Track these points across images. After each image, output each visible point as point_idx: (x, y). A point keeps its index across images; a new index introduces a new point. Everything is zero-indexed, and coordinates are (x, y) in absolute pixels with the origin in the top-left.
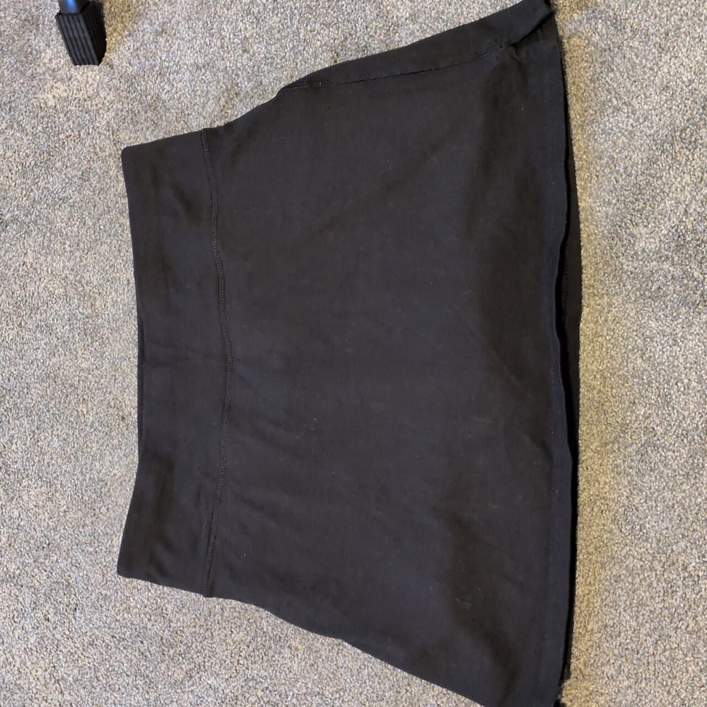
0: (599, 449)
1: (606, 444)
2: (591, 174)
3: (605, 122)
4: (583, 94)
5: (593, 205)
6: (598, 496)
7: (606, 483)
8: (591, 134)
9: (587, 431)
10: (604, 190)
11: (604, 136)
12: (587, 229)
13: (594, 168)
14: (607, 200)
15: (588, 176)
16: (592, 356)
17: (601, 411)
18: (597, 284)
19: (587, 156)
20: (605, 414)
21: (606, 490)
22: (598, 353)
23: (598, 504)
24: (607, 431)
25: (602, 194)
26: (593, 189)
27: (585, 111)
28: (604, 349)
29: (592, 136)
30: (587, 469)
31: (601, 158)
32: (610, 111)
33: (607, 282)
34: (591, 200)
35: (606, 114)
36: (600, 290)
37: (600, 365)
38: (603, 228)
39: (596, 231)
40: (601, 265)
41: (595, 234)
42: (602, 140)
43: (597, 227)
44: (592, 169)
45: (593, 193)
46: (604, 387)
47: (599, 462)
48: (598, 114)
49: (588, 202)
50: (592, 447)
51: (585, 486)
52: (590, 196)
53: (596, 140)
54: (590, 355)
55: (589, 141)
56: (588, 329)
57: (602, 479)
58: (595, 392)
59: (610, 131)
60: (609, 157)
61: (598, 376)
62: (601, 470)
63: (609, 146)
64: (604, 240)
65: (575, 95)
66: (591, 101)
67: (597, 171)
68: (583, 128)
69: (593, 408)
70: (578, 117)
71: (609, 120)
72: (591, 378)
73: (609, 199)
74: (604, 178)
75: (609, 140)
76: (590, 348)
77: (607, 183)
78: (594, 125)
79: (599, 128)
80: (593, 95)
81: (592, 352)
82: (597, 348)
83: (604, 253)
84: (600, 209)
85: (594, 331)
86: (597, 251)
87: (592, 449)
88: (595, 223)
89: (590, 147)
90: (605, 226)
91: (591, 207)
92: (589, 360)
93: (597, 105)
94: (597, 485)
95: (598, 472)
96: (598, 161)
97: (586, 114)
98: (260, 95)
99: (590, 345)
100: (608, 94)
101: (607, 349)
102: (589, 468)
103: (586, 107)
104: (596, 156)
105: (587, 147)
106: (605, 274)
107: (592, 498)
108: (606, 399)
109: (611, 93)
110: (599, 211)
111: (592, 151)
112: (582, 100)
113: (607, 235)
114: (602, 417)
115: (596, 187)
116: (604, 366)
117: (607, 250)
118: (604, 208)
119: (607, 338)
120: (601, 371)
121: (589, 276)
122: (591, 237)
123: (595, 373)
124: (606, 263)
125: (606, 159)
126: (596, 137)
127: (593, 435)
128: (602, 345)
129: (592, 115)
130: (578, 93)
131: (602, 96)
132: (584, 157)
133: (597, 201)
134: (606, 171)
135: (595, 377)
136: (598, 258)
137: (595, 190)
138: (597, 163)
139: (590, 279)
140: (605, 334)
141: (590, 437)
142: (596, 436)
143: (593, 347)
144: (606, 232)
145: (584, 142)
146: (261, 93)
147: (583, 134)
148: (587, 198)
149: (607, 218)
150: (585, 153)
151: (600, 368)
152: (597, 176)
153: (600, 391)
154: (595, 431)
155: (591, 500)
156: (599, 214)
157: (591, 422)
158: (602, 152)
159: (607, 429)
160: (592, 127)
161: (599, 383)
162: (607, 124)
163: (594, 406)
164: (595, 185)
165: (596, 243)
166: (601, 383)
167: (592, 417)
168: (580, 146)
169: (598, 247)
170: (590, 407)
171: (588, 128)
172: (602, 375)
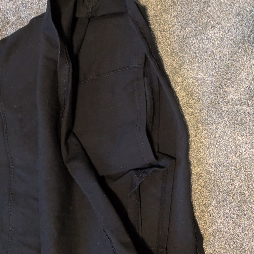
0: (216, 205)
1: (220, 202)
2: (202, 60)
3: (208, 33)
4: (195, 19)
5: (204, 77)
6: (217, 230)
7: (221, 223)
8: (200, 40)
9: (209, 196)
10: (209, 69)
11: (207, 40)
12: (202, 90)
13: (204, 57)
14: (211, 74)
15: (201, 62)
16: (209, 156)
17: (216, 185)
18: (209, 118)
19: (199, 51)
20: (218, 186)
21: (221, 227)
22: (212, 154)
23: (218, 234)
24: (220, 195)
25: (209, 71)
26: (204, 68)
27: (197, 28)
28: (215, 152)
29: (201, 41)
30: (211, 216)
31: (207, 52)
32: (210, 27)
33: (214, 117)
34: (203, 74)
35: (208, 29)
36: (211, 121)
37: (213, 161)
38: (210, 89)
39: (207, 90)
40: (210, 108)
41: (207, 92)
42: (207, 43)
43: (207, 88)
44: (203, 58)
45: (204, 71)
46: (216, 172)
47: (217, 212)
48: (204, 29)
49: (201, 75)
50: (212, 204)
51: (210, 225)
52: (202, 72)
53: (203, 43)
54: (208, 156)
55: (200, 43)
56: (206, 142)
57: (219, 221)
58: (212, 175)
59: (211, 38)
60: (211, 52)
61: (213, 167)
62: (218, 216)
63: (210, 46)
64: (212, 95)
65: (191, 20)
66: (200, 22)
67: (205, 59)
68: (196, 37)
69: (211, 183)
70: (193, 31)
71: (210, 32)
72: (209, 167)
73: (212, 74)
74: (209, 63)
75: (210, 43)
76: (208, 152)
77: (211, 65)
78: (202, 35)
79: (205, 36)
80: (200, 19)
81: (209, 154)
82: (212, 152)
83: (211, 102)
84: (208, 79)
85: (209, 143)
86: (208, 101)
87: (212, 205)
88: (206, 86)
89: (200, 47)
90: (211, 88)
91: (203, 78)
92: (208, 158)
93: (203, 24)
94: (216, 224)
95: (216, 217)
96: (206, 54)
97: (197, 29)
98: (20, 23)
99: (207, 150)
100: (208, 18)
101: (217, 152)
102: (212, 215)
103: (197, 26)
104: (204, 51)
105: (199, 47)
106: (213, 113)
107: (214, 231)
108: (218, 179)
109: (209, 18)
110: (208, 80)
111: (202, 48)
112: (195, 22)
113: (213, 92)
114: (217, 188)
115: (206, 67)
116: (216, 161)
117: (213, 100)
118: (210, 78)
119: (217, 146)
120: (214, 163)
121: (205, 114)
122: (204, 93)
123: (211, 165)
124: (213, 107)
125: (209, 52)
126: (203, 41)
127: (212, 198)
128: (214, 150)
129: (200, 30)
130: (192, 18)
131: (205, 20)
132: (198, 52)
133: (206, 74)
134: (210, 59)
135: (211, 167)
136: (209, 105)
137: (205, 69)
138: (205, 55)
139: (205, 116)
140: (215, 144)
141: (211, 199)
142: (214, 198)
143: (209, 151)
144: (212, 91)
145: (197, 44)
146: (21, 22)
147: (196, 40)
148: (201, 73)
149: (212, 83)
150: (198, 49)
151: (214, 162)
152: (205, 62)
153: (214, 175)
154: (213, 196)
155: (214, 232)
156: (207, 81)
157: (211, 191)
158: (207, 49)
159: (220, 194)
160: (201, 36)
161: (213, 170)
162: (209, 34)
163: (212, 182)
164: (204, 66)
165: (207, 97)
166: (214, 170)
167: (211, 188)
168: (195, 46)
169: (208, 98)
170: (210, 183)
171: (199, 37)
172: (215, 166)
